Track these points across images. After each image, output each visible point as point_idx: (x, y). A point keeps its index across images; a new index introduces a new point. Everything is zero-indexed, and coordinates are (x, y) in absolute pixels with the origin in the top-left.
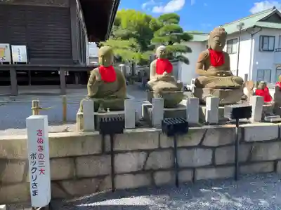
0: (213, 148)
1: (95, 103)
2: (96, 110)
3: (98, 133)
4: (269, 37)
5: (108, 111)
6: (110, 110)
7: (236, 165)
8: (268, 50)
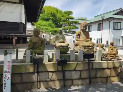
0: (81, 71)
1: (31, 51)
2: (31, 54)
3: (32, 64)
4: (118, 23)
5: (37, 55)
6: (38, 55)
7: (89, 78)
8: (118, 29)
